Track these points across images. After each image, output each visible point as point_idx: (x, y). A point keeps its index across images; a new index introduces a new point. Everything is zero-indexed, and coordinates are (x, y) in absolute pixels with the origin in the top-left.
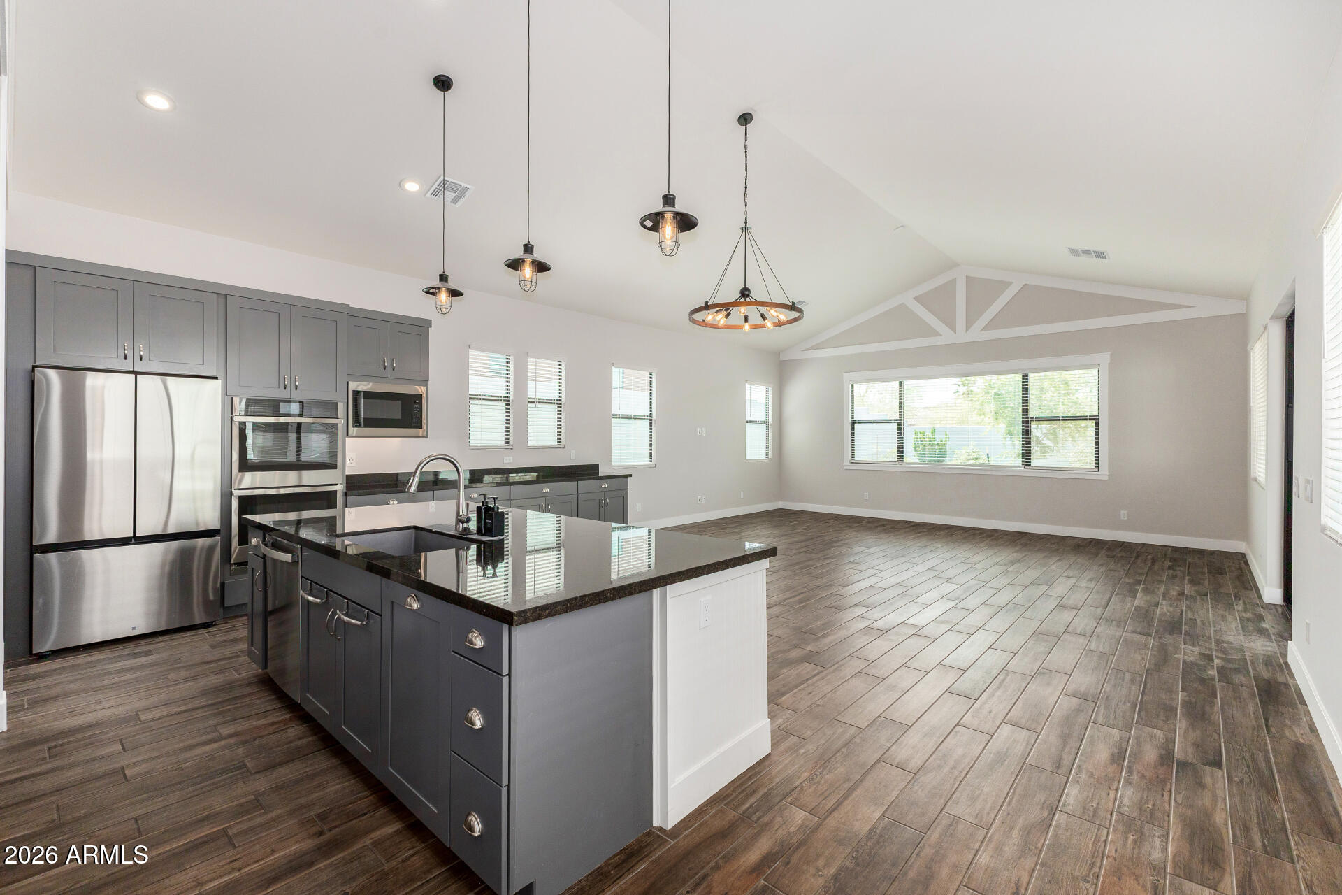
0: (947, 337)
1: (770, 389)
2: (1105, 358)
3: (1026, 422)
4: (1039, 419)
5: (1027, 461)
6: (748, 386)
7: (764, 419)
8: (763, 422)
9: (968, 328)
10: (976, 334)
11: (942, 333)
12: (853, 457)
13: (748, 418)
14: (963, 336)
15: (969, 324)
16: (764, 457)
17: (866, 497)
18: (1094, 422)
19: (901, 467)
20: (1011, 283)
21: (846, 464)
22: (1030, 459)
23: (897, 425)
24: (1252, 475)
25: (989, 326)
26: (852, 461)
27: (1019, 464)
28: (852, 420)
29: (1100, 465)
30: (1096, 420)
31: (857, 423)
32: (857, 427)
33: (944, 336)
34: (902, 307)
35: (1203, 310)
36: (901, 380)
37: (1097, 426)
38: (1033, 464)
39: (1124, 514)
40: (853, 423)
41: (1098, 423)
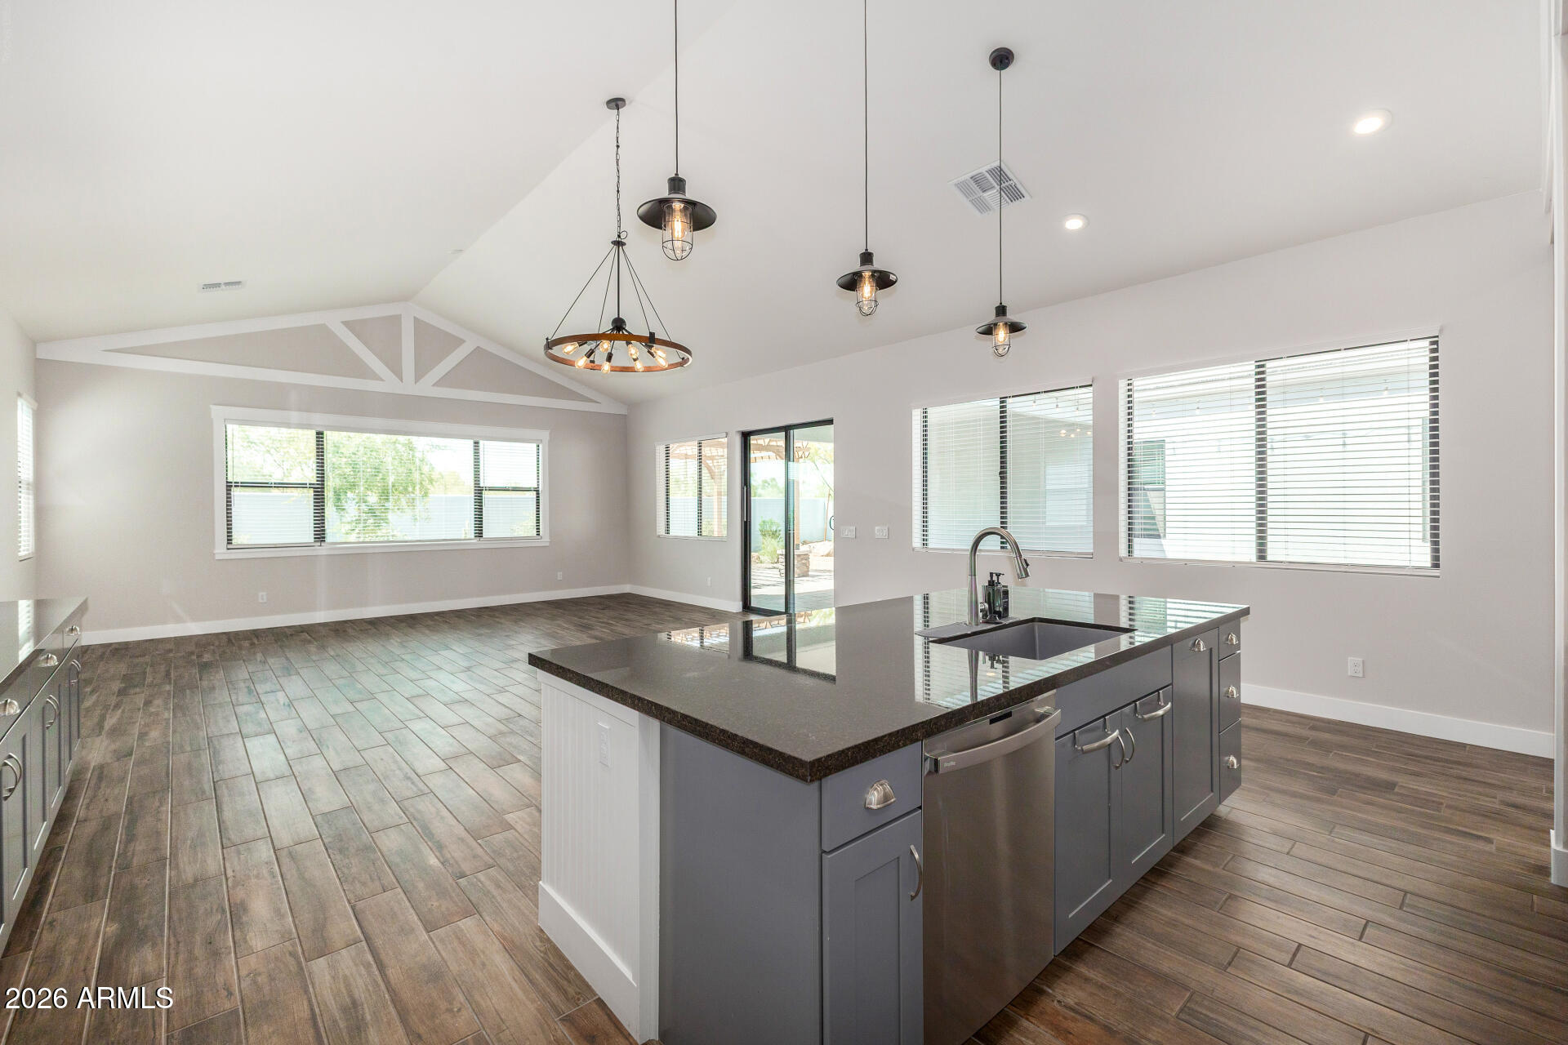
0: (386, 383)
2: (545, 435)
3: (479, 492)
4: (491, 489)
5: (479, 533)
6: (20, 404)
9: (417, 380)
10: (427, 388)
11: (385, 379)
14: (409, 386)
15: (418, 377)
17: (263, 599)
18: (535, 493)
19: (322, 550)
20: (464, 341)
21: (216, 551)
22: (482, 530)
23: (315, 492)
24: (658, 534)
25: (442, 382)
26: (230, 546)
27: (473, 537)
28: (227, 482)
29: (541, 533)
30: (537, 491)
31: (235, 486)
32: (235, 492)
33: (382, 380)
34: (323, 329)
35: (606, 407)
36: (320, 429)
37: (538, 497)
38: (485, 535)
39: (560, 575)
40: (229, 486)
41: (538, 493)
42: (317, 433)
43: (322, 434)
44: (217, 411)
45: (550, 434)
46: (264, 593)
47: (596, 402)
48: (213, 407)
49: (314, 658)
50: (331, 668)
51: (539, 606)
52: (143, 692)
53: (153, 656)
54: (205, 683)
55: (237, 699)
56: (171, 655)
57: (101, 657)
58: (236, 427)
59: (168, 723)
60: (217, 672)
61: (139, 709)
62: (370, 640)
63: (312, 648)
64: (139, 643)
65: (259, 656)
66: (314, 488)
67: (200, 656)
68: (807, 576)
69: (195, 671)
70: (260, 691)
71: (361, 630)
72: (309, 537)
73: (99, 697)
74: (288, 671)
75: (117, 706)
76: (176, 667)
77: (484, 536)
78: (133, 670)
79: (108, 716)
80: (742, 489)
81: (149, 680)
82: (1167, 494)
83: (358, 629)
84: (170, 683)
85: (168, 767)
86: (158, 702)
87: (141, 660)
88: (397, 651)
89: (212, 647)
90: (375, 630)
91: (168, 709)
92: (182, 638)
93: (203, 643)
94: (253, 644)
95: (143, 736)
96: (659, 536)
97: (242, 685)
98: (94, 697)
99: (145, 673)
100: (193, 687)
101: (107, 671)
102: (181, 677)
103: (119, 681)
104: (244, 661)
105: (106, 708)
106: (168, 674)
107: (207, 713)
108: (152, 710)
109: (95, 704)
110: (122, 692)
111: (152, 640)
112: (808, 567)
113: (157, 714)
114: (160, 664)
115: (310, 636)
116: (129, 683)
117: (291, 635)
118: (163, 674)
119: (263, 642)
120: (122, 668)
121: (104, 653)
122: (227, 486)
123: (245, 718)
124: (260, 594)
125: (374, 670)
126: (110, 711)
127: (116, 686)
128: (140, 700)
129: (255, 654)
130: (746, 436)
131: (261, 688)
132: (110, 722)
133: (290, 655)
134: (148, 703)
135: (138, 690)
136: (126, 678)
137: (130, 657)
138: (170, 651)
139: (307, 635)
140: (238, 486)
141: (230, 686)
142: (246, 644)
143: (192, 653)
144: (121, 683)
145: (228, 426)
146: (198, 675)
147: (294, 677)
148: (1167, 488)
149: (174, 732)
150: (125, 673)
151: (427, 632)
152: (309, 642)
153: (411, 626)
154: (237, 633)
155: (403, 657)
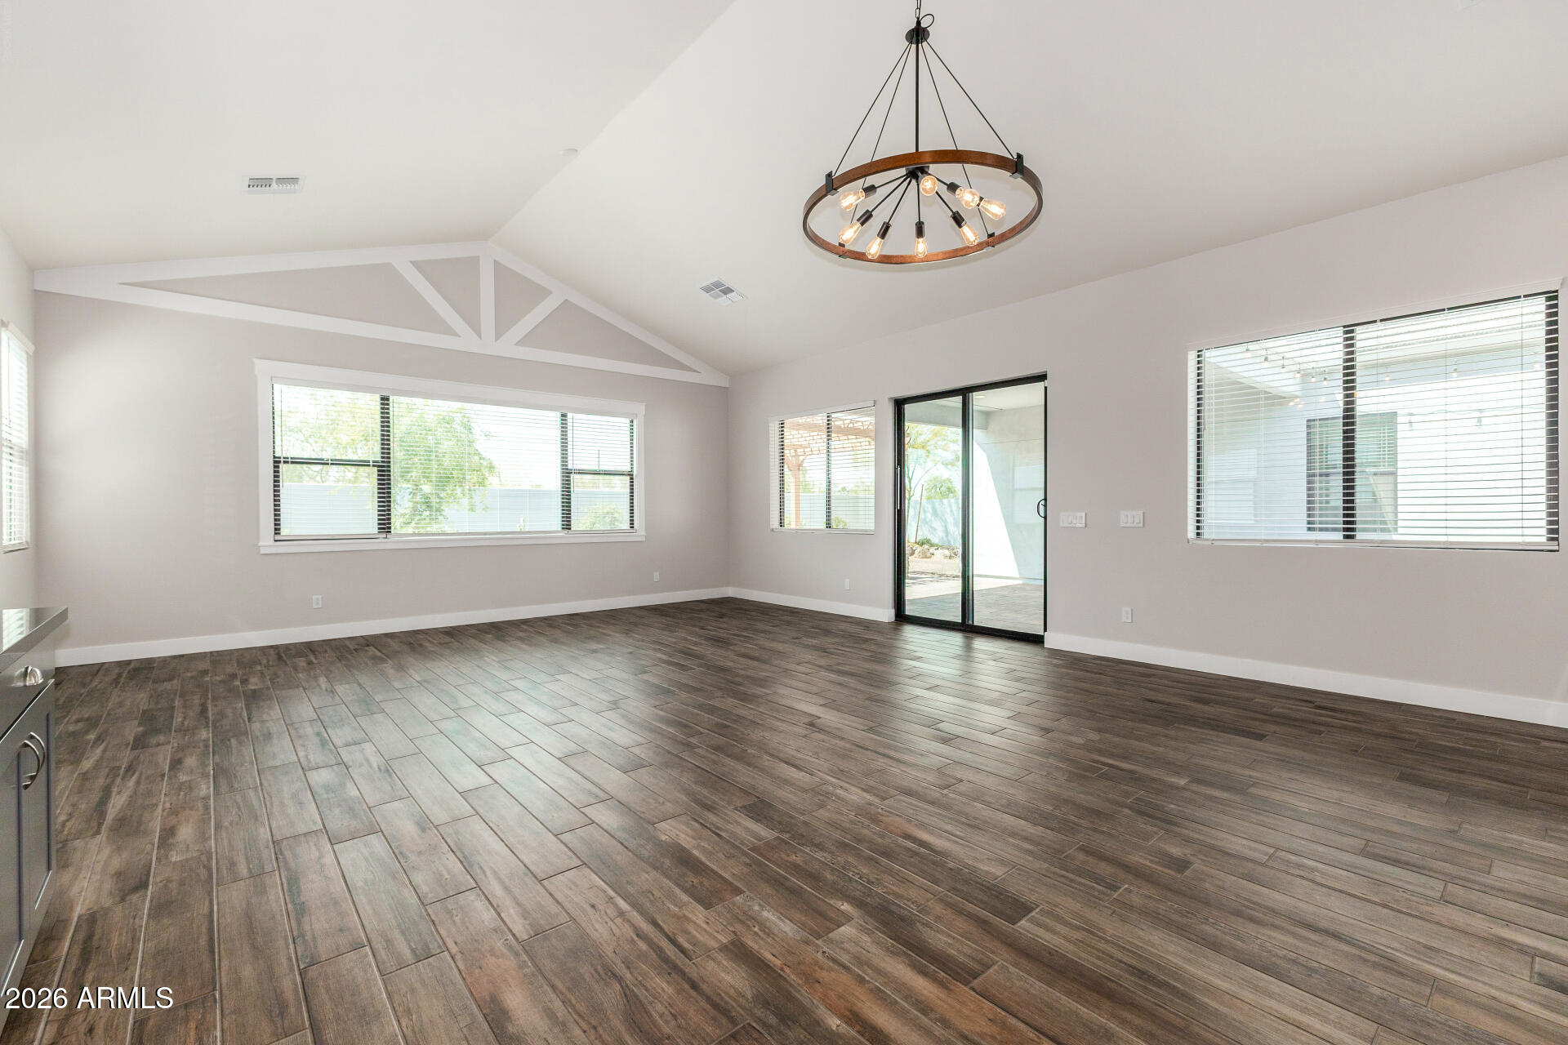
0: (465, 341)
2: (641, 409)
3: (567, 474)
4: (581, 472)
5: (567, 525)
9: (497, 337)
10: (508, 347)
12: (277, 531)
14: (487, 344)
15: (499, 333)
17: (318, 604)
18: (628, 477)
19: (387, 543)
20: (551, 293)
21: (261, 544)
22: (570, 521)
23: (379, 471)
24: (771, 527)
25: (524, 342)
26: (277, 537)
27: (560, 529)
28: (274, 457)
29: (636, 525)
31: (285, 462)
33: (460, 336)
34: (387, 269)
35: (707, 377)
36: (385, 394)
37: (632, 482)
38: (574, 527)
39: (656, 576)
40: (277, 462)
41: (632, 479)
42: (382, 399)
43: (388, 399)
44: (260, 365)
45: (646, 406)
46: (319, 596)
47: (695, 371)
48: (257, 362)
49: (397, 685)
50: (426, 701)
51: (638, 613)
52: (169, 742)
53: (183, 679)
54: (256, 726)
55: (307, 756)
56: (207, 679)
57: (116, 681)
58: (285, 388)
59: (207, 808)
60: (270, 708)
61: (163, 776)
62: (458, 659)
63: (388, 668)
64: (166, 661)
65: (322, 680)
66: (379, 466)
67: (244, 681)
69: (240, 705)
70: (338, 742)
71: (440, 643)
72: (372, 527)
73: (105, 751)
74: (369, 706)
75: (130, 769)
76: (214, 699)
77: (572, 529)
78: (157, 703)
79: (115, 790)
80: (895, 469)
81: (178, 719)
82: (1400, 479)
83: (435, 642)
84: (207, 726)
85: (212, 922)
86: (191, 761)
87: (167, 685)
88: (504, 675)
89: (259, 668)
90: (456, 643)
91: (206, 775)
92: (218, 653)
93: (247, 659)
94: (310, 663)
95: (168, 833)
96: (772, 530)
97: (309, 730)
98: (99, 751)
99: (173, 708)
100: (241, 733)
101: (121, 704)
102: (221, 715)
103: (136, 722)
104: (304, 689)
105: (114, 772)
106: (204, 710)
107: (265, 784)
108: (183, 778)
109: (97, 766)
110: (139, 743)
111: (182, 656)
113: (190, 787)
114: (193, 693)
115: (379, 651)
116: (153, 724)
117: (356, 650)
118: (198, 709)
119: (323, 660)
120: (140, 699)
121: (120, 675)
122: (275, 462)
123: (325, 796)
124: (315, 597)
125: (484, 706)
126: (119, 780)
127: (132, 729)
128: (164, 757)
129: (316, 678)
130: (900, 404)
131: (339, 736)
132: (117, 803)
133: (362, 679)
134: (176, 764)
135: (162, 738)
136: (147, 717)
137: (153, 682)
138: (205, 672)
139: (374, 650)
140: (287, 462)
141: (292, 732)
142: (302, 663)
143: (233, 676)
144: (140, 725)
145: (275, 386)
146: (245, 714)
147: (378, 716)
148: (1400, 472)
149: (218, 827)
150: (145, 708)
151: (524, 646)
152: (382, 660)
153: (500, 638)
154: (287, 647)
155: (512, 683)
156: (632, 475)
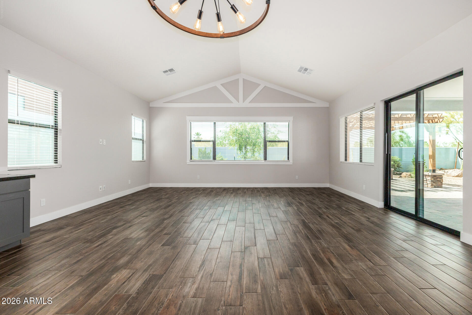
0: (235, 104)
1: (145, 121)
2: (291, 119)
3: (265, 142)
4: (271, 141)
5: (265, 159)
6: (133, 117)
7: (141, 138)
8: (141, 140)
10: (247, 104)
11: (233, 102)
12: (191, 159)
13: (133, 136)
14: (241, 104)
15: (244, 100)
16: (141, 159)
17: (199, 178)
19: (215, 163)
20: (260, 85)
21: (187, 162)
22: (266, 157)
24: (341, 161)
25: (252, 101)
27: (263, 160)
29: (290, 159)
30: (288, 142)
32: (193, 143)
34: (215, 88)
35: (320, 105)
37: (288, 144)
38: (268, 159)
39: (297, 177)
41: (289, 143)
44: (188, 118)
45: (293, 117)
46: (199, 176)
47: (315, 103)
58: (194, 123)
66: (213, 142)
68: (441, 187)
72: (212, 158)
80: (385, 135)
96: (341, 162)
112: (442, 183)
122: (191, 141)
130: (387, 103)
140: (193, 141)
145: (191, 123)
156: (289, 142)
